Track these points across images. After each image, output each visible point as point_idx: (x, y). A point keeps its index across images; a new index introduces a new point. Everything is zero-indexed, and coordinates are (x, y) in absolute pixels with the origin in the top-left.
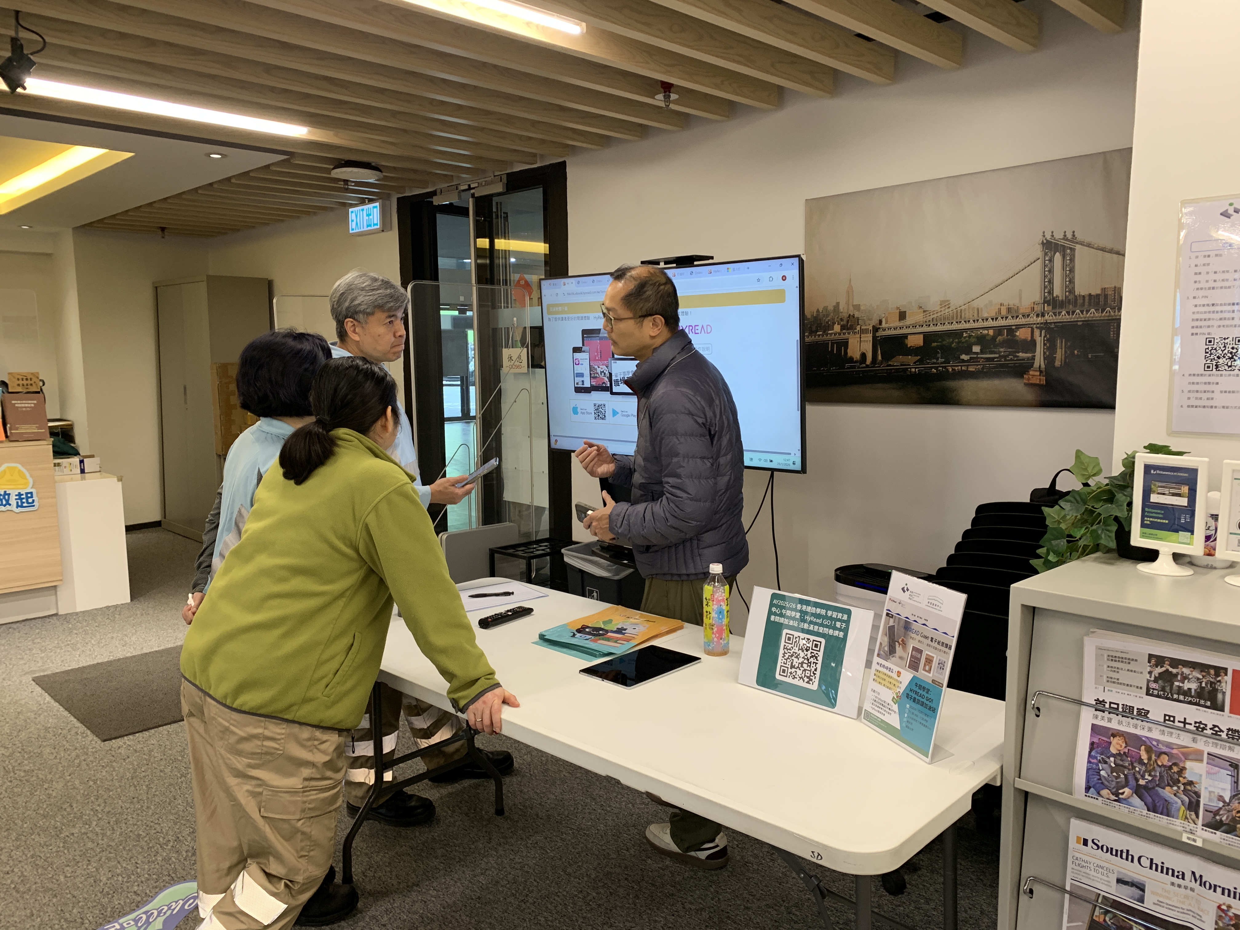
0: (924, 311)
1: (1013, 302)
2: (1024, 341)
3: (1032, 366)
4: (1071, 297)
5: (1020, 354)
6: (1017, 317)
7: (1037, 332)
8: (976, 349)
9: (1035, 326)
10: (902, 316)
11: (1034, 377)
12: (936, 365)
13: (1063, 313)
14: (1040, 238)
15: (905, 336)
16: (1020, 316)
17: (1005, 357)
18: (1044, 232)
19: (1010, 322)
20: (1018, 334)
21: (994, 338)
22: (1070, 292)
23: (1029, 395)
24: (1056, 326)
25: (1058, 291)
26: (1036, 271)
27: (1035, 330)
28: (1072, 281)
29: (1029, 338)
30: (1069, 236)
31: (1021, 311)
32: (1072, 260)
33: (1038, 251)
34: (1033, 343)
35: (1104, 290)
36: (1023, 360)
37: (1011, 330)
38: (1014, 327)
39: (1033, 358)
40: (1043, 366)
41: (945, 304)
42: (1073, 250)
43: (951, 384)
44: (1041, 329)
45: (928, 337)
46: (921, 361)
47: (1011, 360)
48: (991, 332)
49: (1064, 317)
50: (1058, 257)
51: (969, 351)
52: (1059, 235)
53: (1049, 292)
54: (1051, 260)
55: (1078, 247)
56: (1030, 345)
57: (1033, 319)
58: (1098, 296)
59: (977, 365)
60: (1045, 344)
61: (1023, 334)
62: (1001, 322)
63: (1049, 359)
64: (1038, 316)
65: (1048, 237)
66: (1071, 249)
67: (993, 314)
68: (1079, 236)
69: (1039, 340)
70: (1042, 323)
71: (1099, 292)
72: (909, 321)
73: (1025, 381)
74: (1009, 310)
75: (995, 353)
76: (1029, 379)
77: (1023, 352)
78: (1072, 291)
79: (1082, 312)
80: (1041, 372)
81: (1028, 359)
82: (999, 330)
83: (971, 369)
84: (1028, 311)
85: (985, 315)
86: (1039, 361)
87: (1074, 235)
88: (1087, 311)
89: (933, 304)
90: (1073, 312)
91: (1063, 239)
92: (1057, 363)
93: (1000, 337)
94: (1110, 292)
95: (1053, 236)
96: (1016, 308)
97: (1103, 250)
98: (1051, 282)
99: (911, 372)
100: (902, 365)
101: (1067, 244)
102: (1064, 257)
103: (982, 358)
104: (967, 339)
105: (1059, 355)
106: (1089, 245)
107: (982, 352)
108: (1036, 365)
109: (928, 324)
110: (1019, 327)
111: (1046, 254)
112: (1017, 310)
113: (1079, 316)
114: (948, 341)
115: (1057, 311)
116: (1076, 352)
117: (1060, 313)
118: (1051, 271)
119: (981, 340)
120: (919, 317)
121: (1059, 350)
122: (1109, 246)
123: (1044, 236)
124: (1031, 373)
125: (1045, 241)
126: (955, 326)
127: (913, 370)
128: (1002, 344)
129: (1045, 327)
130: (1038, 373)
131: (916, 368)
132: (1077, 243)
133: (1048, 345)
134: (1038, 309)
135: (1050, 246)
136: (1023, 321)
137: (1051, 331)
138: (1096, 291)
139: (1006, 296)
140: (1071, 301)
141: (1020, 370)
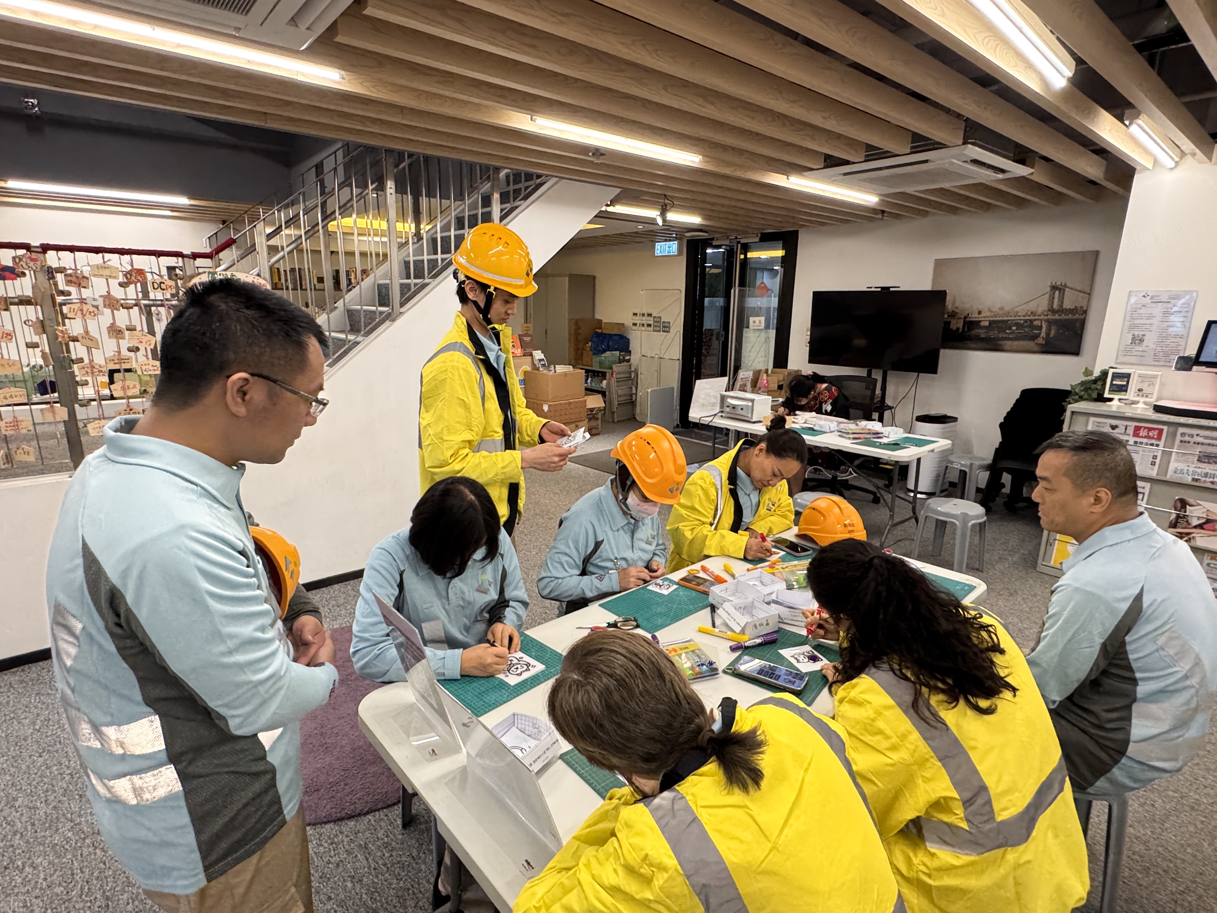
0: (991, 311)
1: (1034, 309)
2: (1037, 326)
3: (1039, 336)
5: (1034, 331)
6: (1035, 316)
7: (1043, 323)
8: (1014, 328)
9: (1043, 320)
10: (980, 313)
11: (1040, 341)
12: (993, 334)
13: (1057, 315)
14: (1049, 284)
15: (980, 321)
17: (1027, 332)
19: (1032, 318)
20: (1034, 323)
21: (1023, 324)
23: (1036, 348)
24: (1053, 321)
25: (1055, 306)
26: (1046, 298)
28: (1062, 303)
30: (1063, 284)
31: (1037, 314)
32: (1064, 294)
33: (1049, 289)
34: (1041, 326)
35: (1076, 307)
36: (1036, 333)
37: (1031, 321)
38: (1033, 320)
39: (1041, 333)
40: (1045, 336)
41: (1002, 309)
43: (1001, 342)
44: (1045, 321)
45: (991, 322)
46: (987, 332)
47: (1030, 333)
48: (1022, 321)
49: (1057, 317)
50: (1057, 292)
51: (1010, 328)
52: (1058, 284)
53: (1051, 307)
54: (1054, 293)
55: (1067, 289)
56: (1040, 328)
57: (1042, 317)
59: (1014, 335)
60: (1046, 328)
61: (1037, 323)
62: (1027, 318)
63: (1048, 334)
64: (1045, 316)
65: (1054, 284)
66: (1063, 289)
67: (1024, 314)
68: (1068, 284)
69: (1044, 326)
70: (1046, 319)
71: (1074, 308)
72: (982, 315)
73: (1035, 342)
74: (1032, 313)
75: (1022, 330)
76: (1037, 342)
77: (1036, 330)
78: (1061, 306)
79: (1067, 315)
80: (1043, 339)
81: (1038, 333)
82: (1026, 321)
83: (1010, 336)
84: (1040, 314)
85: (1020, 314)
86: (1043, 334)
87: (1066, 284)
88: (1069, 315)
89: (995, 309)
90: (1061, 315)
91: (1061, 285)
92: (1051, 336)
93: (1026, 324)
94: (1079, 308)
95: (1056, 284)
97: (1078, 291)
98: (1053, 303)
99: (981, 336)
100: (976, 333)
101: (1062, 287)
102: (1060, 292)
103: (1016, 332)
104: (1010, 324)
105: (1053, 333)
106: (1072, 289)
107: (1016, 329)
108: (1042, 336)
109: (992, 316)
110: (1035, 320)
111: (1052, 291)
112: (1035, 313)
113: (1063, 317)
114: (1000, 325)
115: (1054, 314)
116: (1060, 331)
118: (1053, 298)
119: (1017, 324)
120: (988, 314)
121: (1053, 330)
122: (1083, 290)
123: (1052, 283)
124: (1039, 339)
125: (1052, 286)
126: (1005, 318)
128: (1026, 327)
129: (1048, 320)
131: (984, 335)
132: (1067, 287)
133: (1048, 328)
134: (1046, 313)
135: (1054, 288)
136: (1037, 317)
137: (1050, 323)
138: (1072, 308)
139: (1032, 306)
140: (1061, 310)
141: (1034, 337)
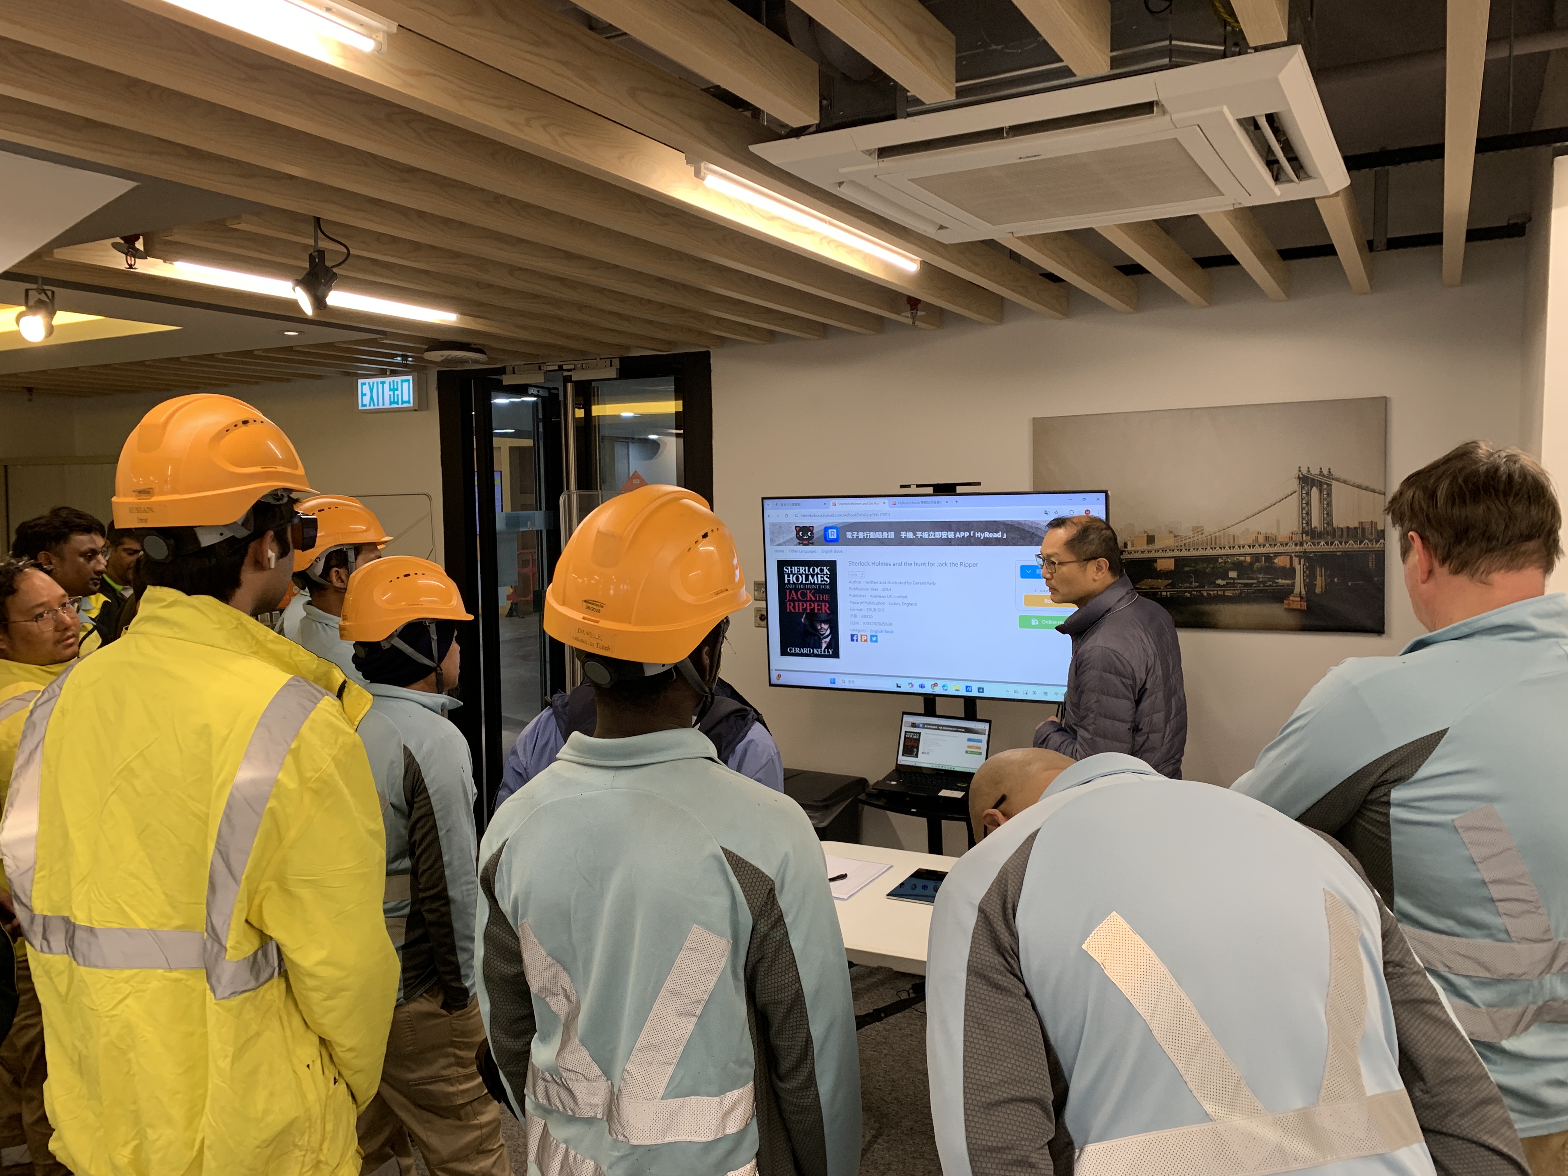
0: (1175, 536)
1: (1272, 531)
3: (1292, 592)
4: (1329, 529)
5: (1280, 581)
6: (1275, 545)
7: (1296, 561)
8: (1233, 574)
9: (1293, 555)
10: (1151, 539)
11: (1295, 602)
13: (1323, 543)
14: (1296, 473)
15: (1154, 560)
16: (1279, 544)
17: (1264, 583)
18: (1300, 467)
19: (1267, 550)
20: (1276, 561)
21: (1251, 564)
22: (1328, 524)
25: (1315, 522)
26: (1293, 504)
27: (1294, 558)
28: (1329, 514)
30: (1326, 472)
31: (1279, 540)
32: (1329, 495)
33: (1295, 485)
35: (1361, 523)
36: (1283, 586)
37: (1269, 558)
38: (1271, 555)
39: (1293, 585)
40: (1303, 592)
41: (1198, 530)
42: (1329, 485)
44: (1300, 557)
46: (1172, 585)
47: (1270, 586)
48: (1248, 559)
49: (1322, 546)
50: (1315, 491)
51: (1225, 576)
52: (1315, 471)
53: (1307, 523)
54: (1308, 494)
55: (1334, 483)
56: (1290, 572)
57: (1292, 548)
58: (1356, 528)
59: (1235, 590)
60: (1304, 572)
62: (1258, 550)
63: (1310, 586)
64: (1296, 545)
65: (1305, 472)
66: (1327, 484)
67: (1250, 542)
68: (1335, 473)
69: (1299, 568)
70: (1300, 552)
71: (1357, 525)
72: (1158, 545)
73: (1286, 607)
74: (1267, 538)
75: (1253, 579)
76: (1289, 604)
77: (1282, 579)
78: (1330, 523)
79: (1341, 543)
80: (1301, 597)
81: (1288, 585)
82: (1256, 557)
83: (1228, 593)
84: (1287, 540)
85: (1242, 542)
86: (1299, 586)
87: (1330, 472)
88: (1346, 543)
89: (1185, 529)
90: (1332, 543)
91: (1320, 475)
92: (1318, 590)
93: (1257, 564)
94: (1367, 526)
95: (1309, 471)
96: (1273, 536)
97: (1359, 487)
98: (1309, 514)
99: (1161, 595)
100: (1151, 588)
101: (1324, 480)
102: (1321, 491)
103: (1239, 583)
104: (1223, 564)
106: (1345, 482)
107: (1239, 577)
108: (1297, 590)
109: (1179, 548)
110: (1277, 554)
111: (1303, 488)
112: (1275, 540)
113: (1337, 547)
114: (1201, 566)
115: (1316, 541)
117: (1318, 543)
118: (1308, 504)
119: (1238, 566)
120: (1170, 542)
121: (1319, 578)
122: (1365, 484)
123: (1300, 471)
124: (1291, 598)
125: (1301, 476)
126: (1209, 552)
127: (1164, 593)
128: (1260, 571)
129: (1304, 555)
130: (1299, 599)
131: (1167, 592)
132: (1333, 479)
133: (1307, 572)
134: (1297, 539)
135: (1306, 481)
136: (1282, 549)
137: (1312, 561)
138: (1354, 524)
139: (1264, 525)
140: (1330, 532)
141: (1280, 596)
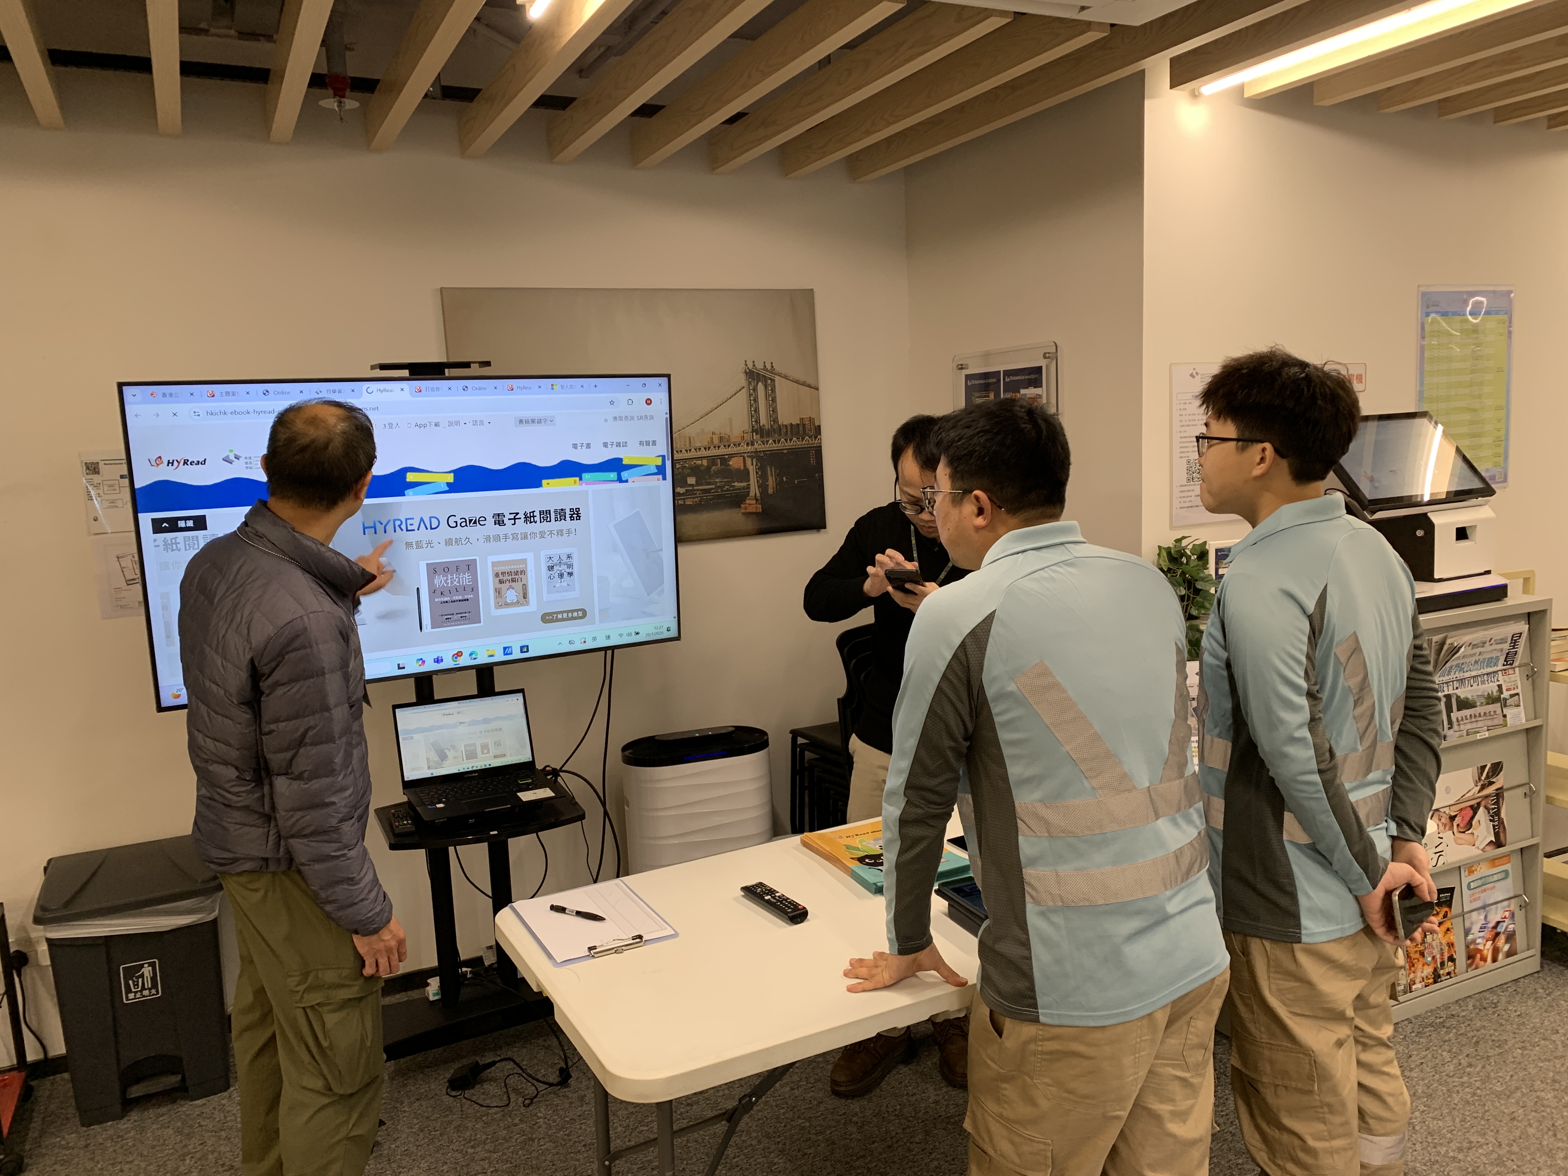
1: (724, 430)
2: (738, 470)
3: (748, 495)
4: (775, 426)
5: (736, 484)
6: (729, 446)
7: (749, 461)
8: (691, 480)
9: (746, 455)
11: (751, 505)
13: (771, 441)
14: (742, 367)
16: (732, 445)
17: (721, 487)
18: (746, 361)
19: (722, 451)
20: (731, 463)
21: (708, 468)
22: (774, 421)
23: (748, 525)
24: (765, 455)
25: (764, 420)
26: (742, 400)
27: (747, 458)
28: (775, 411)
29: (742, 468)
30: (769, 367)
31: (732, 440)
32: (773, 390)
33: (742, 380)
34: (746, 472)
35: (801, 420)
36: (740, 489)
37: (724, 459)
38: (726, 457)
39: (748, 487)
40: (758, 494)
42: (773, 381)
44: (752, 457)
47: (728, 490)
48: (705, 462)
49: (771, 445)
50: (760, 386)
52: (759, 366)
53: (756, 421)
54: (755, 389)
55: (777, 378)
56: (744, 475)
57: (744, 448)
58: (798, 425)
59: (694, 498)
60: (757, 473)
61: (735, 463)
62: (714, 452)
63: (763, 487)
64: (748, 444)
65: (750, 366)
66: (771, 379)
67: (706, 444)
68: (777, 368)
69: (752, 469)
70: (752, 452)
71: (799, 422)
73: (743, 511)
74: (720, 439)
75: (709, 484)
76: (746, 508)
77: (738, 482)
78: (775, 420)
79: (786, 440)
80: (757, 500)
81: (744, 488)
82: (712, 460)
83: (688, 502)
84: (738, 440)
85: (698, 445)
86: (754, 490)
87: (772, 367)
88: (791, 440)
90: (779, 441)
91: (764, 369)
92: (770, 491)
93: (714, 467)
94: (807, 422)
95: (754, 365)
96: (727, 437)
97: (797, 382)
98: (757, 410)
101: (768, 375)
102: (766, 386)
103: (698, 490)
104: (680, 470)
105: (771, 482)
106: (786, 377)
107: (698, 484)
108: (752, 494)
110: (731, 456)
111: (750, 383)
112: (729, 440)
113: (784, 445)
115: (765, 439)
116: (784, 479)
117: (767, 441)
118: (756, 400)
119: (696, 471)
121: (770, 478)
122: (802, 378)
123: (746, 365)
124: (747, 502)
125: (748, 371)
128: (717, 474)
129: (755, 455)
130: (754, 502)
132: (776, 374)
133: (760, 473)
134: (748, 437)
135: (753, 376)
136: (735, 450)
137: (764, 460)
138: (796, 421)
139: (716, 424)
140: (776, 430)
141: (737, 500)
